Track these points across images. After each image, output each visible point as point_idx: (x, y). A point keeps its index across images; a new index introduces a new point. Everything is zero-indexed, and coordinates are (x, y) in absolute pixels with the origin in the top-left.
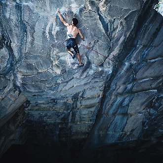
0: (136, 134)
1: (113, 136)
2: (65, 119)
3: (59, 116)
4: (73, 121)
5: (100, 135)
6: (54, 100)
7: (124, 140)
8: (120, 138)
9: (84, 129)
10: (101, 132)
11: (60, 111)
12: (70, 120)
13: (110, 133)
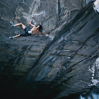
0: (53, 78)
1: (40, 77)
2: (12, 60)
3: (8, 57)
4: (18, 63)
5: (32, 75)
6: (7, 45)
7: (45, 80)
8: (44, 79)
9: (23, 70)
10: (34, 74)
11: (10, 54)
12: (15, 62)
13: (39, 75)
